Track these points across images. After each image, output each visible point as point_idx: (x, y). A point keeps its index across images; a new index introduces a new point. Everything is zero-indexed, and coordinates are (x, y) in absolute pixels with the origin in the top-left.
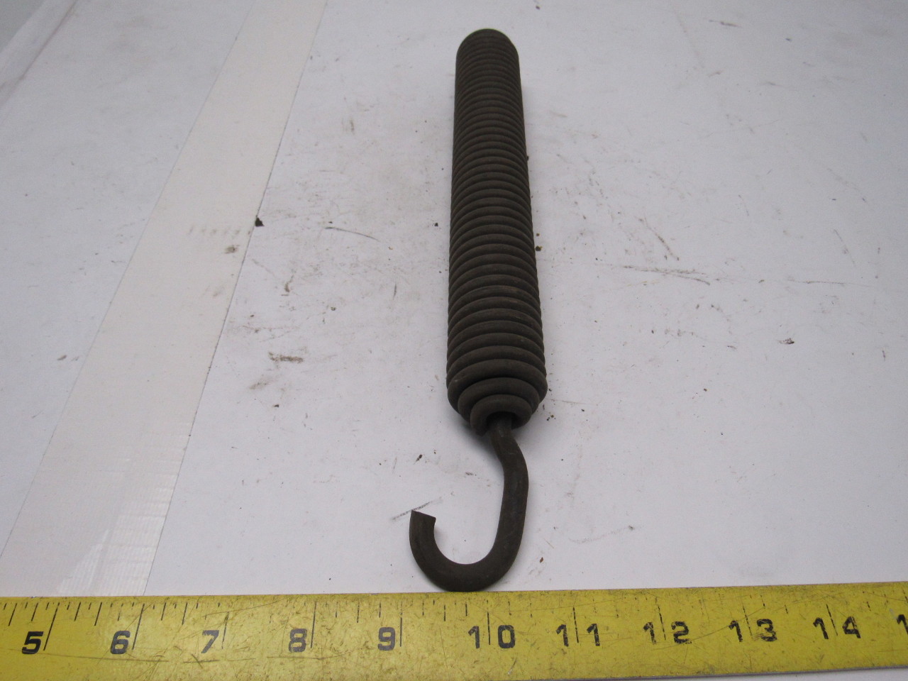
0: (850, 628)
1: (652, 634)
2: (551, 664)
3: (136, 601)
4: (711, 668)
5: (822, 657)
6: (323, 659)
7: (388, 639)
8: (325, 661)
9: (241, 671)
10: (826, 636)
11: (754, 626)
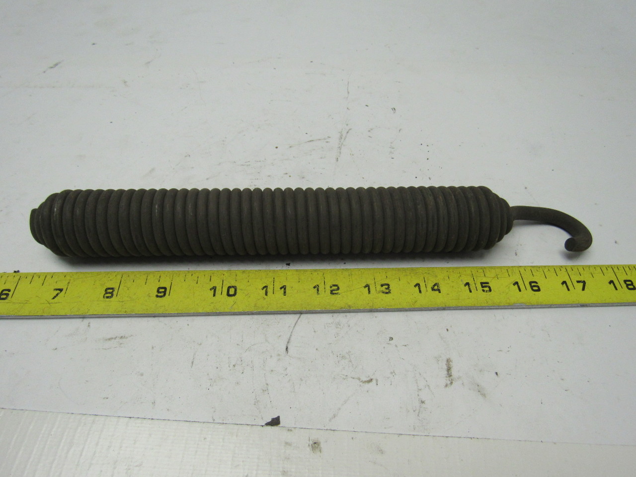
0: (436, 288)
1: (318, 290)
2: (256, 304)
4: (349, 306)
5: (416, 302)
6: (122, 302)
7: (162, 292)
9: (73, 308)
10: (420, 292)
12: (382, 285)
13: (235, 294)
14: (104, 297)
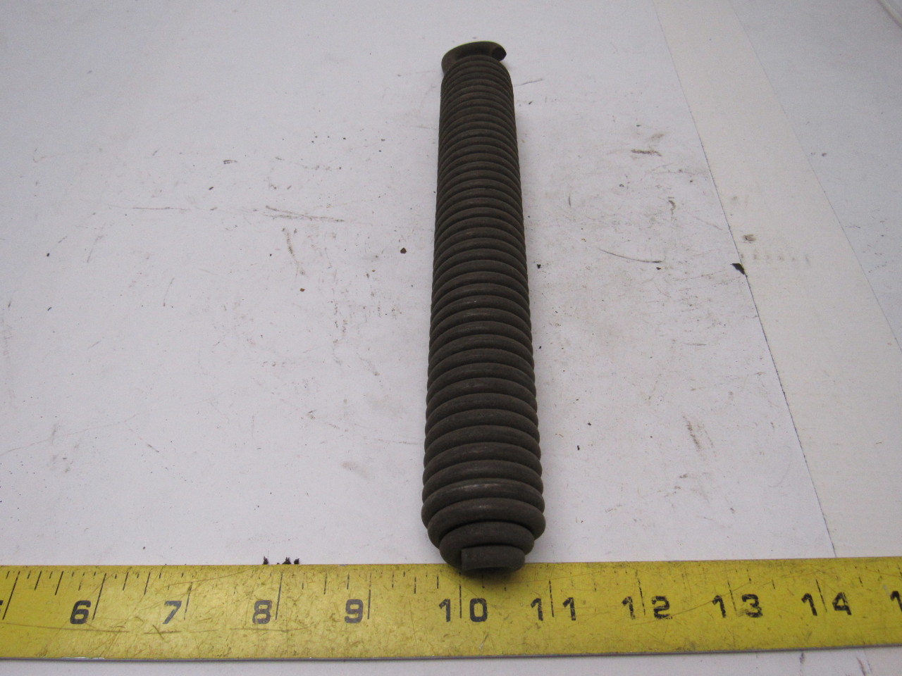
0: (841, 604)
1: (631, 609)
2: (525, 639)
3: (97, 570)
4: (693, 644)
5: (810, 634)
6: (287, 631)
7: (355, 611)
8: (290, 633)
9: (202, 643)
10: (814, 612)
11: (739, 601)
12: (745, 598)
13: (484, 618)
14: (254, 620)
